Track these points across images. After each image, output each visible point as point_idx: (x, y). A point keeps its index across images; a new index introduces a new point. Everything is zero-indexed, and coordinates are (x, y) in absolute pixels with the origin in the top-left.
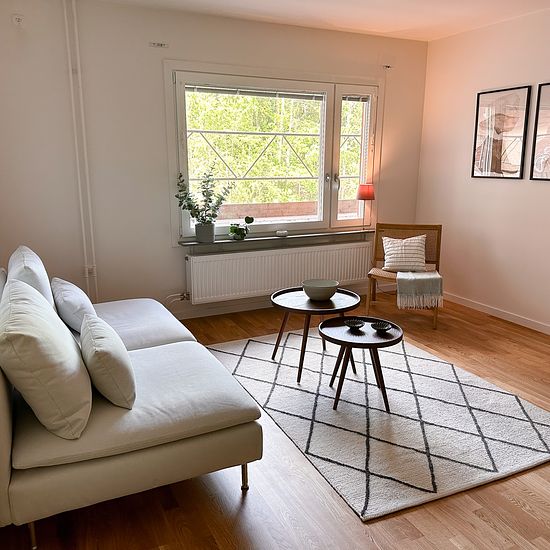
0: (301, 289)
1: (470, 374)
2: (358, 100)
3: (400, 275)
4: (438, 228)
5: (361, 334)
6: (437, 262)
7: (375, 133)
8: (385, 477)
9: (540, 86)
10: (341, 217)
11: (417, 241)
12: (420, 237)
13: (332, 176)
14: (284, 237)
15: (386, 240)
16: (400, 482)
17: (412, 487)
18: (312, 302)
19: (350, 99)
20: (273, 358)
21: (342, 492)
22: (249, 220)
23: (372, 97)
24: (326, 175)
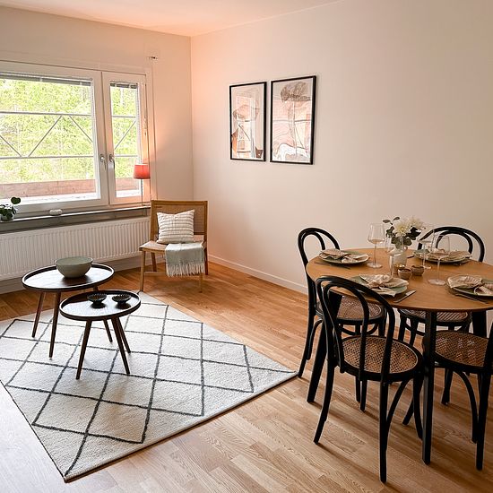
0: (54, 268)
1: (213, 330)
2: (127, 86)
3: (170, 247)
4: (205, 204)
5: (102, 306)
6: (205, 234)
7: (146, 117)
8: (101, 436)
9: (272, 82)
10: (120, 194)
11: (187, 216)
12: (189, 212)
13: (106, 157)
14: (57, 216)
15: (160, 215)
16: (113, 438)
17: (123, 441)
18: (66, 280)
19: (118, 86)
20: (33, 336)
21: (54, 457)
22: (15, 201)
23: (141, 85)
24: (100, 156)
